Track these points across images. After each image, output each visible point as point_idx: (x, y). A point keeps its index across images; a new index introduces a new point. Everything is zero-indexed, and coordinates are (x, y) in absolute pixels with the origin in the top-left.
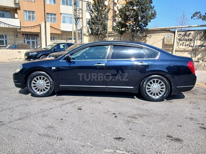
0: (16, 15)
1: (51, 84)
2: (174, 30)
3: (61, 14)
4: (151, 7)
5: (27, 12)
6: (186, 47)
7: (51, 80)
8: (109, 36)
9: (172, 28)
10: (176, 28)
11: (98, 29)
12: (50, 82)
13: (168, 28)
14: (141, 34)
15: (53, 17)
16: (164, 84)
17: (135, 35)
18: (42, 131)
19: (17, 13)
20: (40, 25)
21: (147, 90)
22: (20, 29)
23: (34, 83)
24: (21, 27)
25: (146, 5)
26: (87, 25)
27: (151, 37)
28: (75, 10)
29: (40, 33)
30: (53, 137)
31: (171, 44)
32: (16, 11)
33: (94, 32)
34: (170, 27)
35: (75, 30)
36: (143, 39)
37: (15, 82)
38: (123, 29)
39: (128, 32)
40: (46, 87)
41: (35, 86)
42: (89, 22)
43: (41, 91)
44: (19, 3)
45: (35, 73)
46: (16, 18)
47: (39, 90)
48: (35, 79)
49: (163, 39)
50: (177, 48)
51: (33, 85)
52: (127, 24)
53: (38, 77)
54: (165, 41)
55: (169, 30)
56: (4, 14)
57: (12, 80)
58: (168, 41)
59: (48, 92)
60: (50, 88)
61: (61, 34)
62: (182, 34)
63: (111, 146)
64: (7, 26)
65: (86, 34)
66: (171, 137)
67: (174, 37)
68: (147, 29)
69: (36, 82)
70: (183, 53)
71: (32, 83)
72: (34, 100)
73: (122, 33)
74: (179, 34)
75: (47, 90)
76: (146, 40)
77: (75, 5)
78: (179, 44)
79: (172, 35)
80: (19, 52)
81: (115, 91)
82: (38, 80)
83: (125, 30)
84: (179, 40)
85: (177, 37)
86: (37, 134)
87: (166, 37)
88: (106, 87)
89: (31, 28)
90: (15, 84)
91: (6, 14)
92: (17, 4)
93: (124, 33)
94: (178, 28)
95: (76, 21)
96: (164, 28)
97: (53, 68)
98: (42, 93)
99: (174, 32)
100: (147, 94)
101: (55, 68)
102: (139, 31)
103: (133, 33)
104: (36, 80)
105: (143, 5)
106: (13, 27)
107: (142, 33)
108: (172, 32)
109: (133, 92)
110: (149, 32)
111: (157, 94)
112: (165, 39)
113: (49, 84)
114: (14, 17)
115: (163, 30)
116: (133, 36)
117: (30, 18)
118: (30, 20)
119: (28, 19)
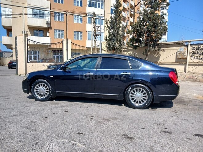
0: (48, 33)
1: (50, 91)
2: (187, 44)
3: (87, 31)
4: (163, 22)
5: (58, 31)
6: (200, 60)
7: (50, 87)
8: (124, 51)
9: (186, 42)
10: (189, 42)
11: (114, 45)
12: (50, 89)
13: (181, 42)
14: (153, 48)
15: (80, 34)
16: (146, 93)
17: (148, 49)
18: (25, 125)
19: (49, 32)
20: (63, 42)
21: (130, 98)
22: (50, 46)
23: (37, 89)
24: (51, 44)
25: (157, 20)
26: (105, 41)
27: (164, 51)
28: (94, 28)
29: (63, 49)
30: (30, 128)
31: (184, 57)
32: (48, 30)
33: (111, 48)
34: (183, 41)
35: (94, 45)
36: (157, 53)
37: (23, 88)
38: (137, 44)
39: (141, 46)
40: (46, 92)
41: (37, 92)
42: (106, 38)
43: (42, 96)
44: (51, 23)
45: (37, 81)
46: (48, 37)
47: (40, 95)
48: (37, 85)
49: (177, 53)
50: (191, 61)
51: (35, 91)
52: (141, 39)
53: (40, 84)
54: (178, 55)
55: (182, 44)
56: (38, 33)
57: (21, 87)
58: (181, 55)
59: (47, 97)
60: (49, 94)
61: (86, 50)
62: (196, 48)
63: (70, 138)
64: (34, 43)
65: (105, 50)
66: (127, 136)
67: (187, 50)
68: (160, 43)
69: (38, 88)
70: (197, 66)
71: (35, 89)
72: (35, 103)
73: (135, 47)
74: (192, 48)
75: (46, 96)
76: (159, 55)
77: (94, 23)
78: (193, 58)
79: (185, 49)
80: (43, 65)
81: (103, 98)
82: (40, 86)
83: (139, 45)
84: (193, 53)
85: (191, 50)
86: (19, 126)
87: (179, 51)
88: (95, 94)
89: (54, 44)
90: (23, 90)
91: (40, 33)
92: (49, 24)
93: (138, 48)
94: (191, 41)
95: (95, 38)
96: (177, 41)
97: (51, 77)
98: (42, 98)
99: (187, 46)
100: (130, 101)
101: (53, 77)
102: (151, 46)
103: (146, 47)
104: (38, 87)
105: (155, 20)
106: (40, 44)
107: (155, 47)
108: (185, 46)
109: (118, 99)
110: (162, 46)
111: (140, 102)
112: (178, 53)
113: (48, 90)
114: (46, 36)
115: (176, 44)
116: (146, 50)
117: (60, 36)
118: (60, 38)
119: (58, 37)
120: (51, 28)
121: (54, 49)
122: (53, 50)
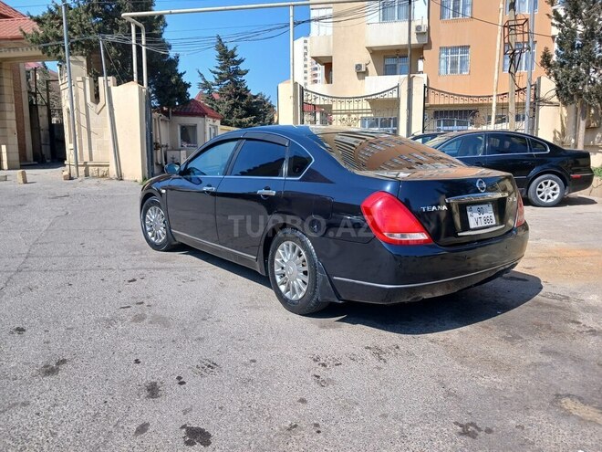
0: (420, 63)
5: (450, 51)
19: (423, 59)
20: (398, 87)
32: (422, 54)
44: (429, 30)
46: (420, 73)
47: (153, 235)
48: (149, 211)
51: (147, 223)
53: (153, 208)
56: (396, 65)
71: (146, 219)
75: (163, 238)
77: (511, 11)
88: (219, 246)
91: (400, 64)
92: (425, 33)
95: (512, 60)
97: (163, 191)
114: (416, 71)
117: (456, 67)
118: (456, 72)
119: (449, 70)
120: (428, 45)
121: (437, 109)
122: (436, 112)
